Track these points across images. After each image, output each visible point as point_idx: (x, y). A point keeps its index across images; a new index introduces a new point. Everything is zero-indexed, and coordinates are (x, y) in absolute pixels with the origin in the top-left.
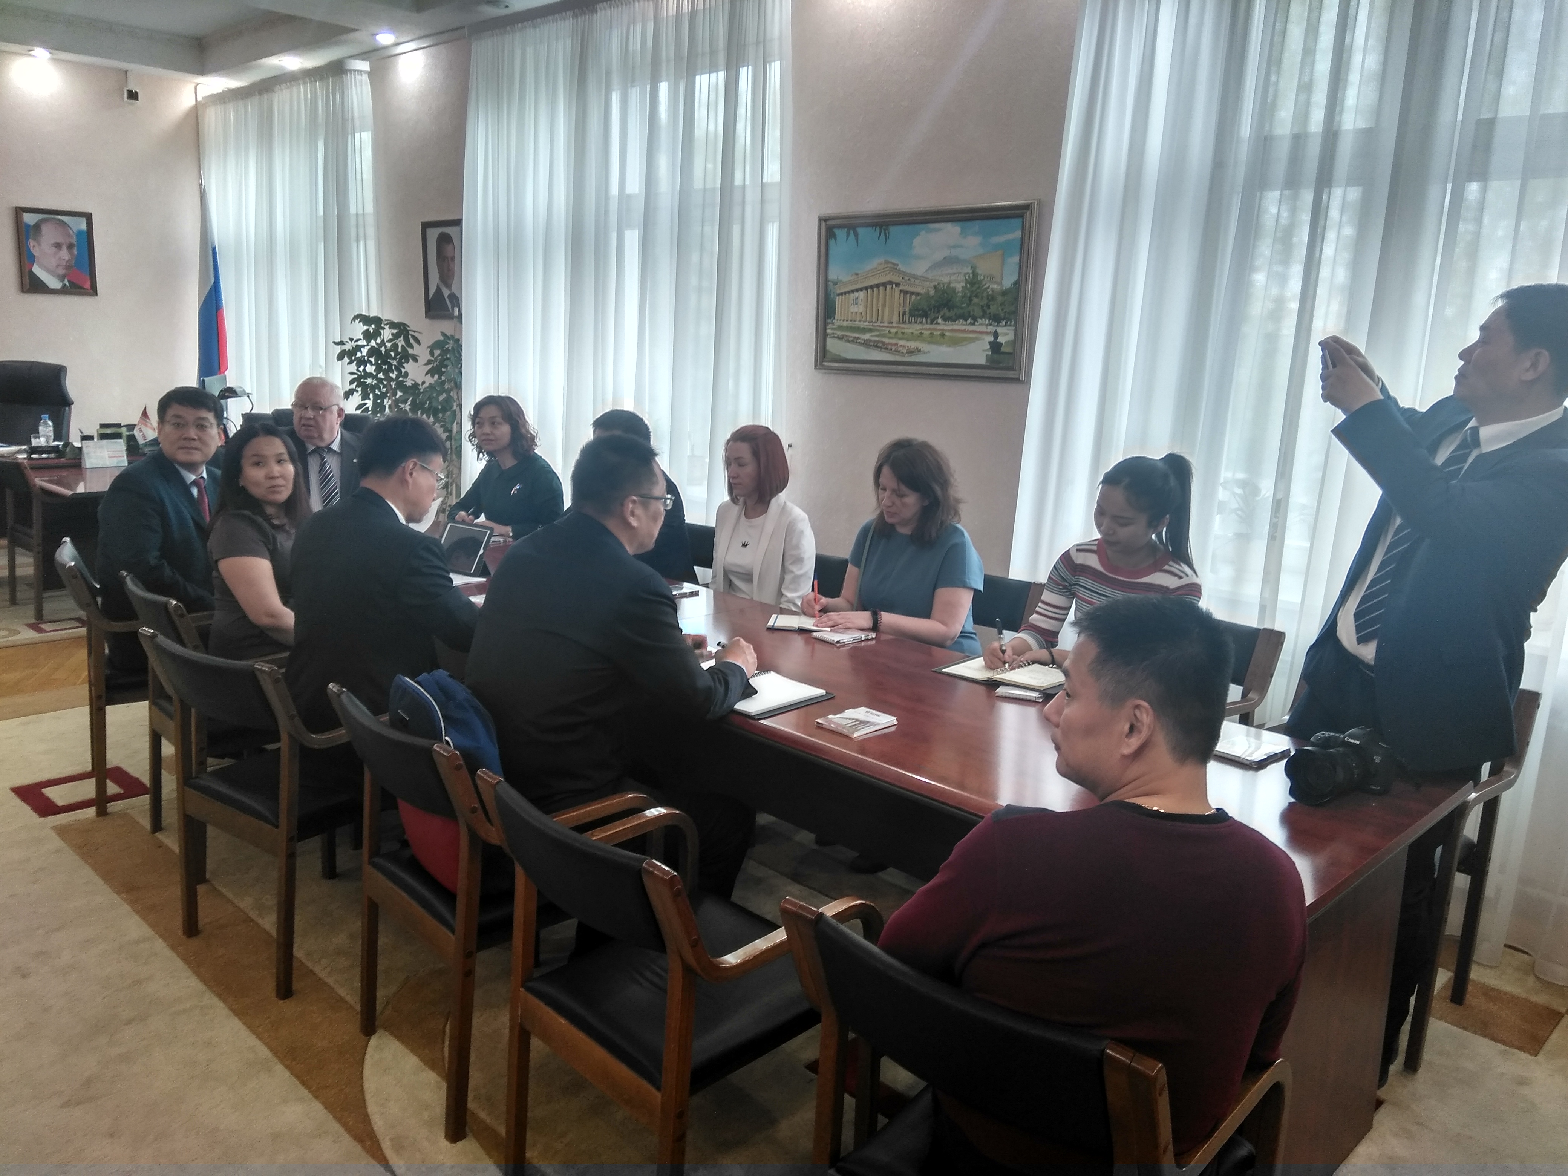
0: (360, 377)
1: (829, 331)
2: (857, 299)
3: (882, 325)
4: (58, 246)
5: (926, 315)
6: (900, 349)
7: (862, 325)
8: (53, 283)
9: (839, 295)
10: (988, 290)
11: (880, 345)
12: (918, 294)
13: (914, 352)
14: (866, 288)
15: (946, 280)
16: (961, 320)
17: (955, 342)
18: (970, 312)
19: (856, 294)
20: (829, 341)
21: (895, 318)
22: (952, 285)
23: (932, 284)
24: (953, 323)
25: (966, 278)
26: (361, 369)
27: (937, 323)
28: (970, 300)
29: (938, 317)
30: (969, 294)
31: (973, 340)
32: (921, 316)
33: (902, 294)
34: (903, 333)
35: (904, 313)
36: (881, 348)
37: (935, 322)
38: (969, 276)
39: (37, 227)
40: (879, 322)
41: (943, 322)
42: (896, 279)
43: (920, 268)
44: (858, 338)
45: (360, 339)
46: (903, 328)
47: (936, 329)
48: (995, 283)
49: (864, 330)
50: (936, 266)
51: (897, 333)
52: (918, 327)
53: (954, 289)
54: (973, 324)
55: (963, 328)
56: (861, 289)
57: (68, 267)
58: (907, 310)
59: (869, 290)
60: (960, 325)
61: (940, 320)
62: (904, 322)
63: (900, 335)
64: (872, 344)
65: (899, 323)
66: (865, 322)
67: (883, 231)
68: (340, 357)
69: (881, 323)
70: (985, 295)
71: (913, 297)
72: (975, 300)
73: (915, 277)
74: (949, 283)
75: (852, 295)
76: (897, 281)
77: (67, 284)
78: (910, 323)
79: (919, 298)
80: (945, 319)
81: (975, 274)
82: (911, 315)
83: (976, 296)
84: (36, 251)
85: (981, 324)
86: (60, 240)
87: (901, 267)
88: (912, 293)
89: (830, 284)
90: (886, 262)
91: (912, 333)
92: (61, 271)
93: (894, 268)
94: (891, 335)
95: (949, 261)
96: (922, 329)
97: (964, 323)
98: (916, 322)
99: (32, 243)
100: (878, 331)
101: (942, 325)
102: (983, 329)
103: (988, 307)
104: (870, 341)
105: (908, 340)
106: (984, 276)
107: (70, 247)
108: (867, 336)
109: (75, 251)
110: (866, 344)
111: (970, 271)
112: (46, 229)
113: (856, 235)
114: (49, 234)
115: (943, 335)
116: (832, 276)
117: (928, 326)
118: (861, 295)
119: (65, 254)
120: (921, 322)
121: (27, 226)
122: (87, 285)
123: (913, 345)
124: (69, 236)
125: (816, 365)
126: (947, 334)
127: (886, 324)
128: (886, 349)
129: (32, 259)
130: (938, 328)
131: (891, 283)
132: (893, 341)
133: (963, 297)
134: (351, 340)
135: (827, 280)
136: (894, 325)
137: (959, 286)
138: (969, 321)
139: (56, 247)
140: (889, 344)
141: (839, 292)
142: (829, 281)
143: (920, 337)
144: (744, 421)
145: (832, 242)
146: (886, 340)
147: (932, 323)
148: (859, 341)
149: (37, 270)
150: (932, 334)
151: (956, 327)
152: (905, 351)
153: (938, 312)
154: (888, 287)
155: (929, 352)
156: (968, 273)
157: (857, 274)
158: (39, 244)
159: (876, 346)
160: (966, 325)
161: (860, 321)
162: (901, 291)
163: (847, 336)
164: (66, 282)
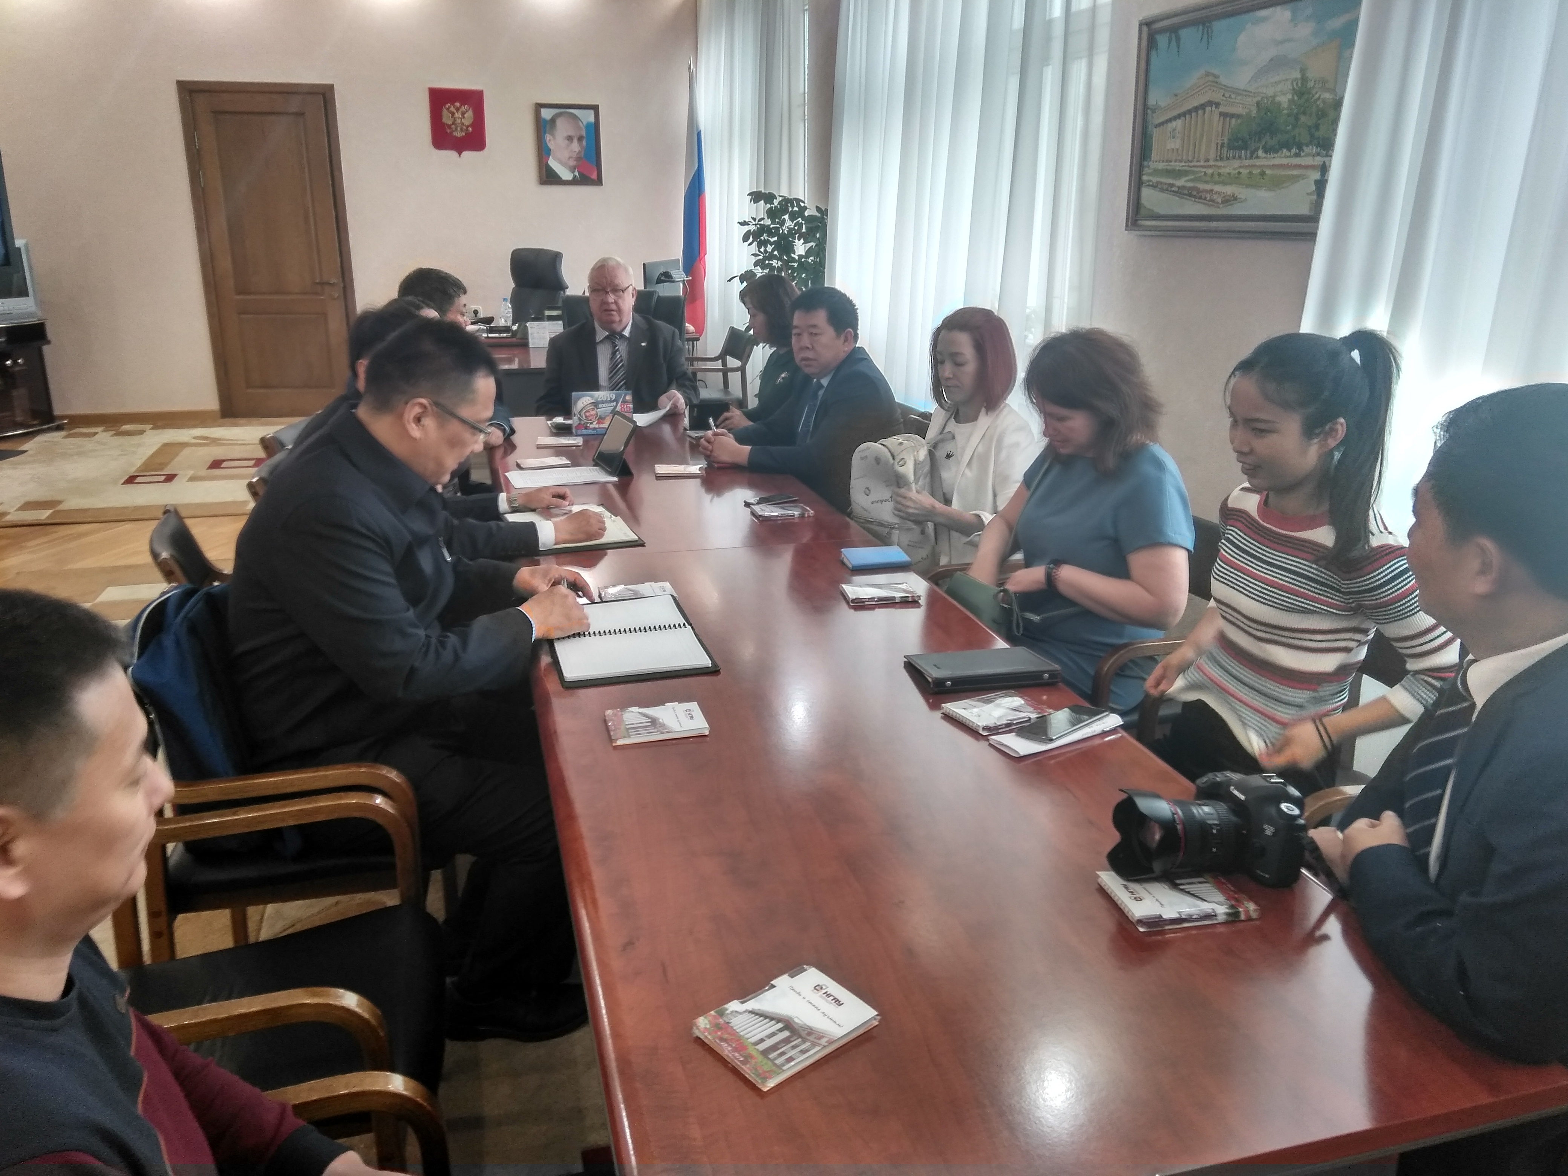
0: (765, 258)
1: (1145, 178)
2: (1174, 130)
3: (1198, 164)
4: (570, 138)
5: (1245, 147)
6: (1215, 197)
7: (1178, 166)
8: (566, 175)
9: (1157, 126)
10: (1318, 103)
11: (1194, 193)
12: (1238, 116)
13: (1230, 201)
14: (1184, 114)
15: (1270, 92)
16: (1285, 151)
17: (1277, 183)
18: (1294, 138)
19: (1174, 124)
20: (1146, 192)
21: (1212, 154)
22: (1278, 99)
23: (1255, 100)
24: (1275, 155)
25: (1293, 86)
27: (1257, 157)
28: (1297, 119)
29: (1258, 148)
30: (1295, 111)
31: (1295, 179)
32: (1240, 148)
33: (1222, 118)
34: (1219, 174)
35: (1222, 146)
36: (1195, 197)
37: (1254, 156)
38: (1297, 84)
39: (553, 121)
40: (1195, 160)
41: (1264, 155)
42: (1216, 96)
44: (1172, 185)
45: (763, 219)
46: (1220, 167)
47: (1255, 166)
48: (1328, 90)
49: (1179, 174)
50: (1264, 71)
51: (1212, 174)
52: (1236, 163)
53: (1279, 104)
54: (1297, 155)
55: (1285, 161)
56: (1178, 117)
57: (578, 159)
58: (1226, 141)
59: (1187, 116)
60: (1283, 158)
61: (1260, 153)
62: (1221, 159)
63: (1216, 178)
64: (1186, 192)
65: (1216, 160)
66: (1180, 161)
67: (1205, 31)
68: (745, 239)
69: (1197, 162)
70: (1314, 110)
71: (1233, 120)
72: (1303, 118)
73: (1236, 91)
74: (1274, 97)
75: (1170, 125)
76: (1217, 100)
77: (577, 175)
78: (1228, 159)
79: (1239, 121)
80: (1267, 150)
81: (1304, 79)
82: (1230, 148)
83: (1304, 113)
84: (551, 145)
85: (1308, 155)
86: (571, 133)
87: (1223, 80)
88: (1232, 116)
89: (1149, 112)
90: (1208, 74)
91: (1229, 174)
92: (572, 163)
93: (1215, 82)
94: (1208, 179)
95: (1277, 63)
96: (1240, 167)
97: (1288, 154)
98: (1234, 158)
99: (548, 137)
100: (1194, 173)
101: (1264, 160)
102: (1309, 161)
103: (1317, 127)
104: (1184, 187)
105: (1224, 183)
106: (1315, 81)
107: (580, 139)
108: (1181, 182)
109: (584, 143)
110: (1181, 192)
111: (1299, 76)
112: (560, 122)
113: (1178, 39)
114: (563, 128)
115: (1263, 174)
117: (1247, 162)
118: (1178, 124)
119: (575, 146)
120: (1240, 157)
122: (594, 176)
123: (1229, 190)
124: (579, 128)
125: (1127, 226)
126: (1268, 172)
127: (1202, 163)
128: (1200, 198)
129: (548, 152)
130: (1257, 164)
131: (1210, 103)
132: (1208, 187)
133: (1289, 115)
134: (754, 219)
135: (1145, 106)
136: (1211, 163)
137: (1284, 100)
138: (1294, 150)
139: (568, 140)
140: (1207, 191)
141: (1157, 122)
142: (1148, 108)
143: (1235, 179)
145: (1153, 53)
146: (1202, 186)
147: (1251, 158)
148: (1173, 189)
149: (553, 163)
150: (1250, 173)
151: (1277, 161)
152: (1219, 200)
153: (1260, 140)
154: (1208, 109)
155: (1246, 200)
156: (1296, 79)
157: (1176, 95)
158: (554, 138)
159: (1190, 195)
160: (1291, 157)
161: (1176, 161)
162: (1222, 114)
163: (1161, 183)
164: (577, 173)
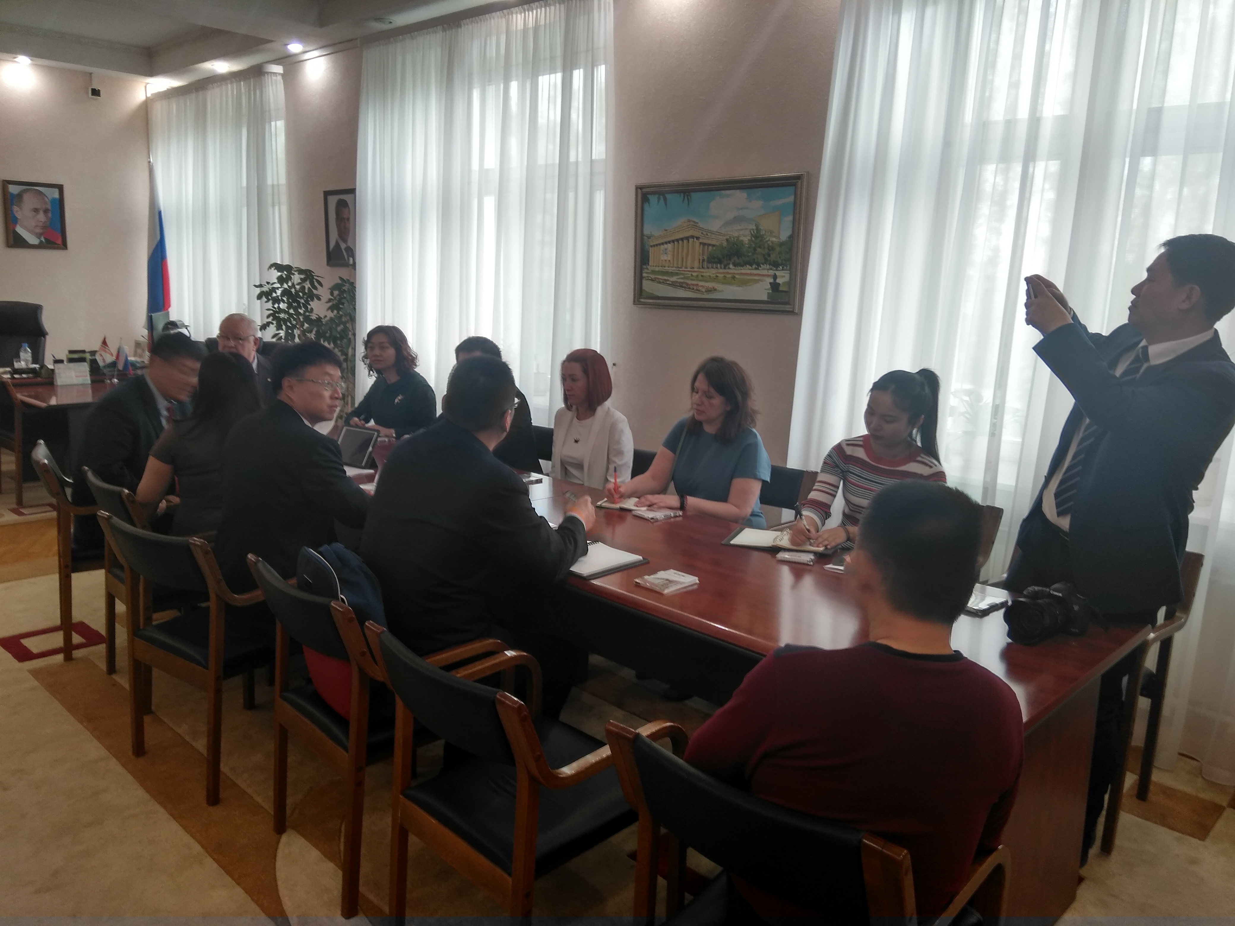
0: (275, 312)
1: (644, 275)
2: (666, 249)
3: (686, 269)
4: (36, 210)
5: (720, 262)
6: (700, 288)
7: (671, 270)
8: (32, 240)
9: (652, 246)
10: (769, 242)
11: (684, 285)
12: (713, 246)
13: (711, 291)
14: (673, 241)
15: (736, 234)
16: (748, 266)
17: (743, 283)
18: (754, 259)
19: (666, 246)
20: (645, 283)
21: (696, 264)
22: (741, 238)
23: (725, 238)
24: (742, 268)
25: (751, 234)
26: (276, 306)
27: (729, 268)
28: (755, 250)
29: (730, 264)
30: (754, 246)
31: (757, 281)
32: (716, 263)
33: (702, 246)
34: (702, 276)
35: (703, 260)
36: (685, 288)
37: (727, 267)
38: (754, 232)
39: (20, 196)
40: (683, 267)
41: (734, 267)
42: (697, 233)
43: (715, 226)
44: (668, 280)
45: (275, 283)
46: (702, 272)
47: (728, 273)
48: (774, 237)
49: (672, 274)
50: (728, 223)
51: (697, 276)
52: (714, 271)
53: (742, 241)
54: (756, 269)
55: (749, 272)
56: (669, 242)
57: (44, 227)
58: (705, 258)
59: (676, 243)
60: (747, 270)
61: (731, 266)
62: (703, 268)
63: (700, 278)
64: (679, 285)
65: (700, 268)
66: (672, 267)
67: (686, 197)
68: (259, 297)
69: (685, 268)
70: (766, 246)
71: (710, 248)
72: (759, 250)
73: (712, 232)
74: (738, 237)
75: (662, 246)
76: (697, 236)
77: (44, 241)
78: (708, 268)
79: (714, 248)
80: (735, 265)
81: (758, 230)
82: (708, 262)
83: (760, 247)
84: (19, 215)
85: (764, 269)
86: (38, 206)
87: (701, 225)
88: (709, 245)
89: (645, 238)
90: (689, 221)
91: (710, 276)
92: (38, 230)
93: (695, 226)
94: (693, 278)
95: (738, 220)
96: (718, 273)
97: (750, 268)
98: (712, 268)
99: (15, 208)
100: (682, 274)
101: (732, 270)
102: (765, 272)
103: (769, 255)
104: (677, 282)
105: (706, 281)
106: (766, 231)
107: (46, 211)
108: (674, 279)
109: (50, 215)
110: (674, 285)
111: (754, 228)
112: (27, 197)
113: (665, 199)
114: (29, 201)
115: (734, 278)
116: (646, 232)
117: (722, 271)
118: (669, 246)
119: (41, 217)
120: (717, 268)
121: (12, 194)
122: (59, 241)
123: (710, 285)
124: (45, 203)
125: (634, 301)
126: (737, 276)
127: (689, 269)
128: (689, 288)
129: (15, 221)
130: (729, 272)
131: (693, 237)
132: (695, 282)
133: (749, 247)
134: (268, 283)
135: (642, 235)
136: (696, 270)
137: (746, 240)
138: (754, 266)
139: (34, 211)
140: (693, 285)
141: (652, 244)
142: (644, 236)
143: (716, 279)
144: (578, 345)
145: (646, 206)
146: (689, 282)
147: (725, 268)
148: (668, 282)
149: (19, 230)
150: (725, 276)
151: (743, 271)
152: (704, 290)
153: (730, 260)
154: (691, 240)
155: (722, 291)
156: (753, 229)
157: (666, 230)
158: (21, 208)
159: (682, 287)
160: (753, 269)
161: (668, 267)
162: (701, 243)
163: (658, 278)
164: (43, 239)
